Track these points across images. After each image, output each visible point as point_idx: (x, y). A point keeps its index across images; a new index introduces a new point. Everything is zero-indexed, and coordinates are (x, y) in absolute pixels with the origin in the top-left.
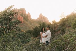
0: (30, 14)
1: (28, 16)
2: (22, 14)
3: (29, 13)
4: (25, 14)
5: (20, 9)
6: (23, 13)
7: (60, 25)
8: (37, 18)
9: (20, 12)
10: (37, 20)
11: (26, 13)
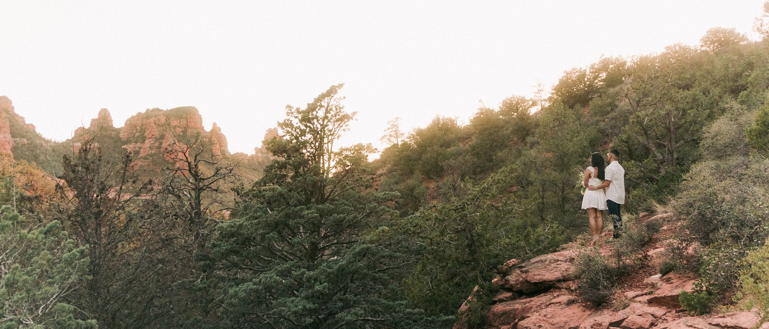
0: (223, 132)
1: (211, 143)
2: (185, 132)
3: (215, 131)
4: (198, 134)
5: (171, 110)
6: (189, 131)
7: (390, 172)
8: (256, 149)
9: (174, 123)
10: (252, 156)
11: (202, 128)
